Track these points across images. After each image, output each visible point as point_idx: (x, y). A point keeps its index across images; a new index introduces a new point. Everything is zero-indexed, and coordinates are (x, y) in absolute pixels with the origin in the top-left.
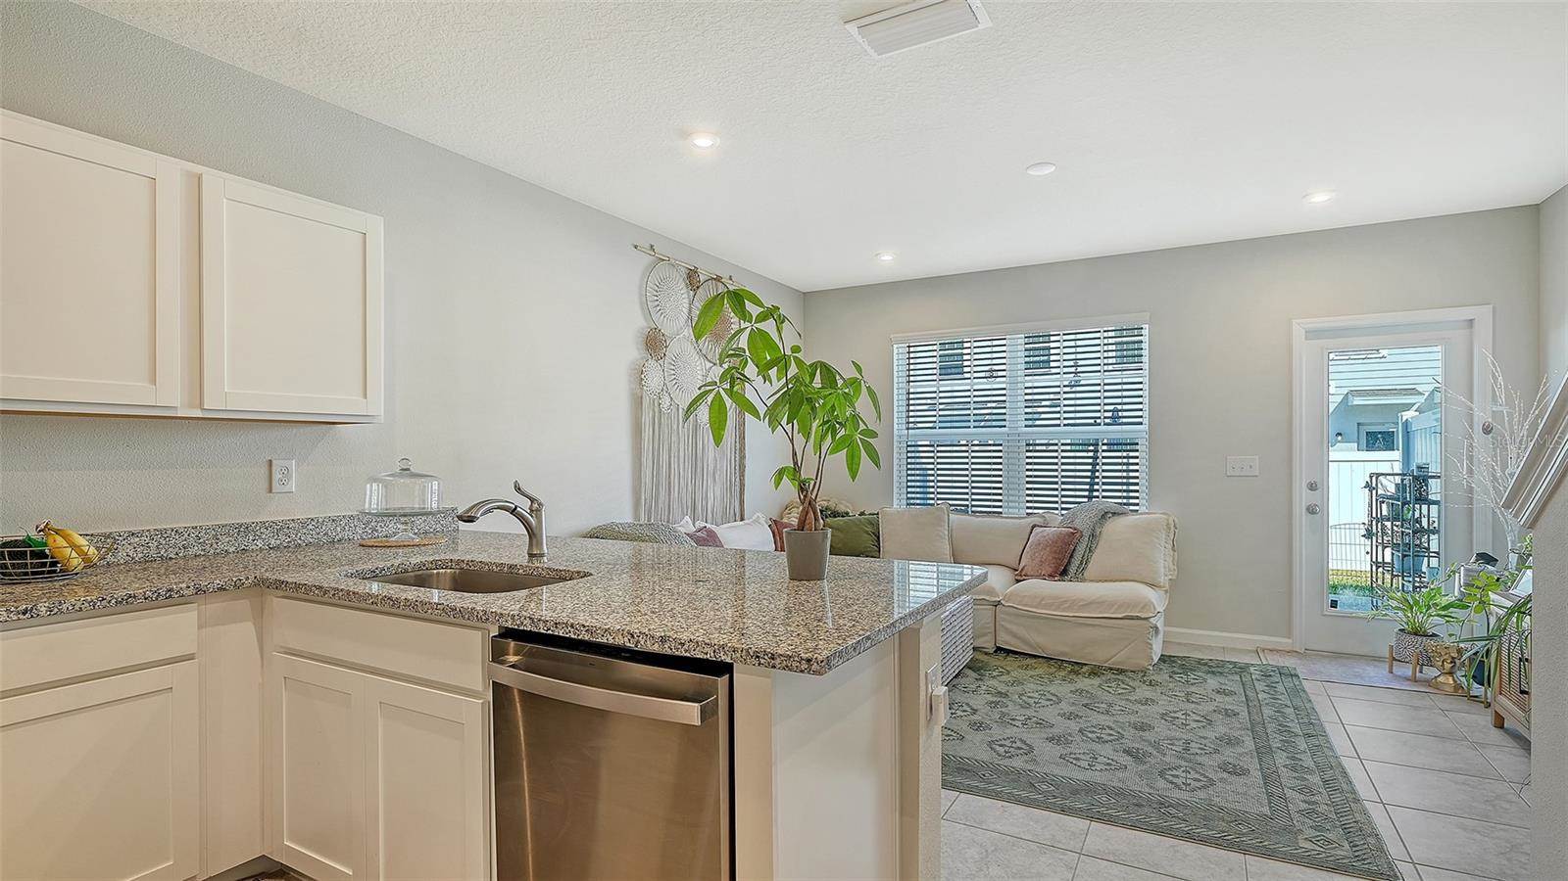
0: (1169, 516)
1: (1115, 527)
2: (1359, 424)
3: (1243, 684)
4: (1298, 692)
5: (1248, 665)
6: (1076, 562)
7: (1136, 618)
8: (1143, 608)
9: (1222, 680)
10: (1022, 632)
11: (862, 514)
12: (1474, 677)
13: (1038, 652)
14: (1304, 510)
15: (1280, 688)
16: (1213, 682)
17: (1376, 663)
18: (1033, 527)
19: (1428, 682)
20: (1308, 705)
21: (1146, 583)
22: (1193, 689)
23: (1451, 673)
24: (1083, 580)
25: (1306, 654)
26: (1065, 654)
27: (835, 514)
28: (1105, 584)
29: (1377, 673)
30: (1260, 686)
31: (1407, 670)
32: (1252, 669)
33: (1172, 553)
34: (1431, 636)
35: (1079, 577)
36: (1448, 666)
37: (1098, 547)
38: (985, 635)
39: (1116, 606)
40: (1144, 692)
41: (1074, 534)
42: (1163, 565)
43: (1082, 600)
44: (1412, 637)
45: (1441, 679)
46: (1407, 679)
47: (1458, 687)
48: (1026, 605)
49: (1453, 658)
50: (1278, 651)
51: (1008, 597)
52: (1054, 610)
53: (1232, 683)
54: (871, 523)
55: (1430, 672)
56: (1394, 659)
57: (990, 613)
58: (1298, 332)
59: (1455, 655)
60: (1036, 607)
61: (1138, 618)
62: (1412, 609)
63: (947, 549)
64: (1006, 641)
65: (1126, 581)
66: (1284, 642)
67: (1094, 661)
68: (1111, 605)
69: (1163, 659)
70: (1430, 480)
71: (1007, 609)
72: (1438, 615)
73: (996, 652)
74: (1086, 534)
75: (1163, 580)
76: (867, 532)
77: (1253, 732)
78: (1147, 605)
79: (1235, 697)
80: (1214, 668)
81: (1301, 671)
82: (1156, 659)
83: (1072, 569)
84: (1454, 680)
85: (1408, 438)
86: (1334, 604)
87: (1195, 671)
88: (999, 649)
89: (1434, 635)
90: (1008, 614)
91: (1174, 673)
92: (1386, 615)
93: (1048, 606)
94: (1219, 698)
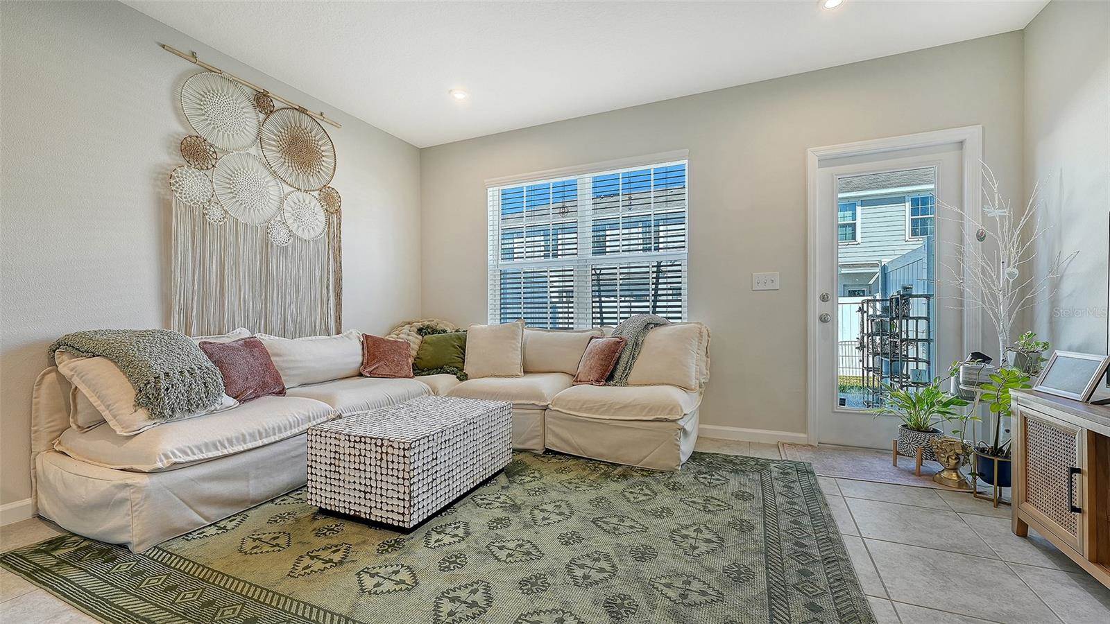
0: (703, 325)
1: (655, 335)
2: (844, 285)
3: (762, 485)
4: (814, 493)
5: (769, 461)
6: (621, 368)
7: (666, 422)
8: (672, 410)
9: (743, 479)
10: (566, 434)
11: (457, 331)
12: (982, 475)
13: (579, 453)
14: (817, 318)
15: (797, 486)
16: (734, 483)
17: (879, 455)
18: (591, 339)
19: (932, 476)
20: (825, 513)
21: (679, 387)
22: (714, 493)
23: (955, 469)
24: (627, 384)
25: (819, 448)
26: (602, 455)
27: (434, 331)
28: (646, 388)
29: (882, 466)
30: (778, 486)
31: (912, 464)
32: (772, 465)
33: (705, 358)
34: (932, 432)
35: (624, 382)
36: (952, 462)
37: (641, 354)
38: (534, 438)
39: (647, 410)
40: (665, 499)
41: (619, 342)
42: (695, 368)
43: (618, 403)
44: (916, 433)
45: (945, 474)
46: (911, 473)
47: (962, 483)
48: (570, 409)
49: (958, 454)
50: (795, 445)
51: (556, 401)
52: (594, 413)
53: (750, 483)
54: (460, 339)
55: (935, 467)
56: (898, 453)
57: (539, 418)
58: (812, 161)
59: (959, 451)
60: (578, 411)
61: (667, 420)
62: (915, 405)
63: (518, 359)
64: (553, 443)
65: (663, 384)
66: (801, 437)
67: (627, 461)
68: (643, 407)
69: (695, 457)
70: (911, 300)
71: (554, 413)
72: (939, 412)
73: (544, 453)
74: (630, 343)
75: (694, 383)
76: (454, 346)
77: (766, 556)
78: (674, 408)
79: (753, 503)
80: (737, 465)
81: (816, 467)
82: (684, 459)
83: (618, 374)
84: (958, 476)
85: (886, 278)
86: (842, 402)
87: (719, 469)
88: (547, 451)
89: (935, 431)
90: (554, 418)
91: (700, 473)
92: (891, 412)
93: (590, 410)
94: (737, 504)
